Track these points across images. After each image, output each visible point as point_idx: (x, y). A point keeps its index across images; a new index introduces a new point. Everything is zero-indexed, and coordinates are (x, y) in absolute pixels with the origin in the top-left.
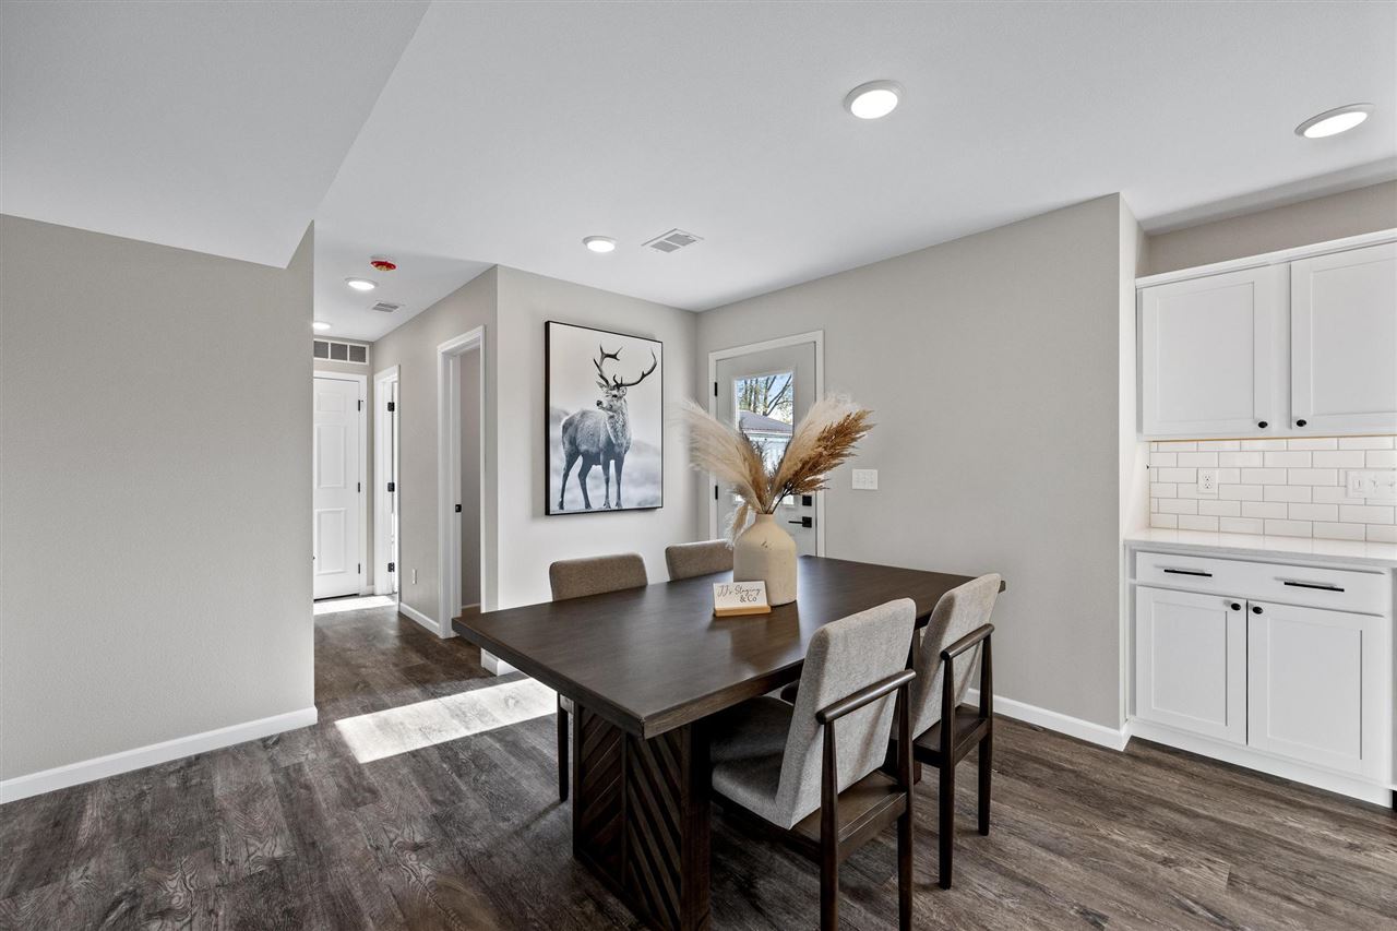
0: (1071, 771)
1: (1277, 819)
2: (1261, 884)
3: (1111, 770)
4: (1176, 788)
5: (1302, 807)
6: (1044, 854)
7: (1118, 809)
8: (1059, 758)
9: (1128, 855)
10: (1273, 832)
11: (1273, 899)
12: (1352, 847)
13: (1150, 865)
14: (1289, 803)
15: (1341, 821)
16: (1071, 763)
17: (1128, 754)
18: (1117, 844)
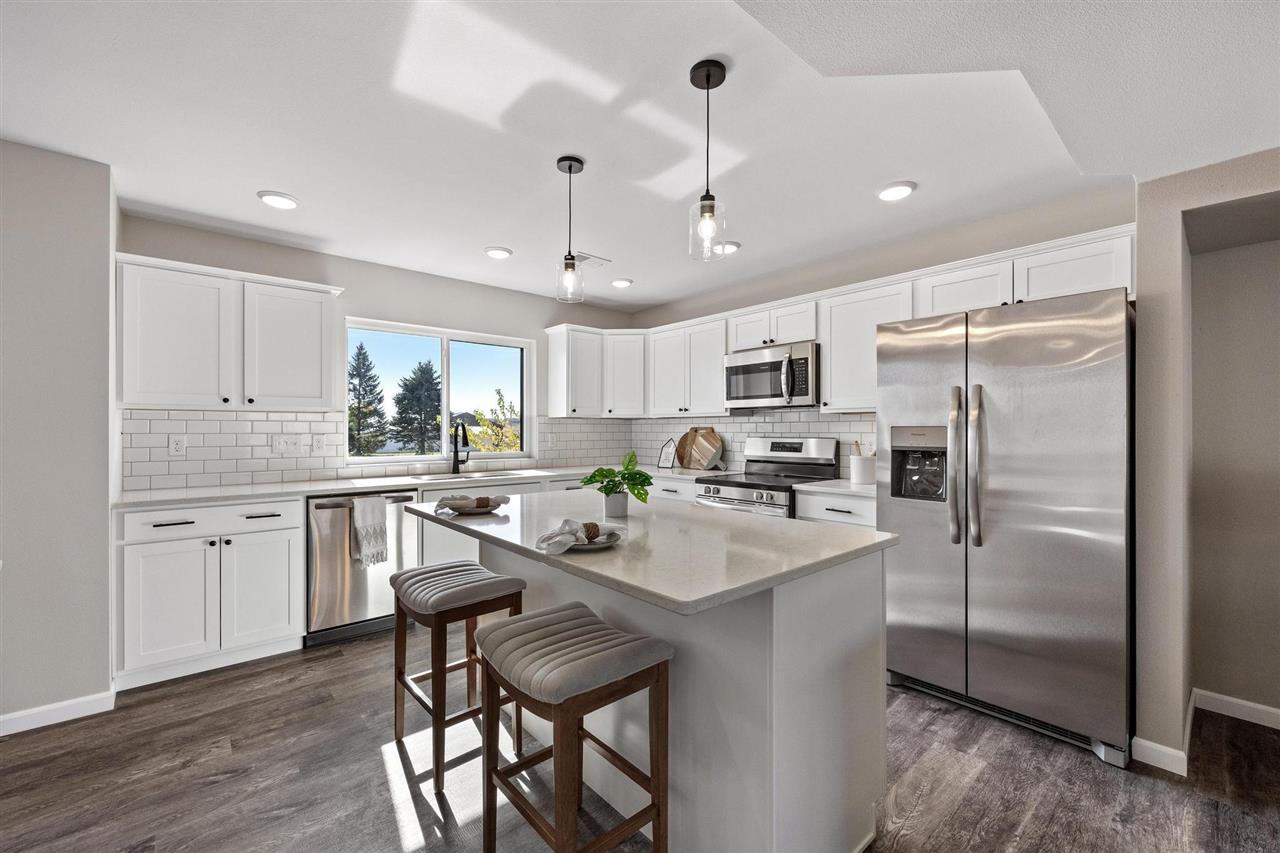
0: (63, 755)
1: (247, 690)
2: (251, 734)
3: (107, 730)
4: (172, 710)
5: (260, 673)
6: (68, 840)
7: (128, 756)
8: (46, 751)
9: (153, 782)
10: (248, 699)
11: (260, 738)
12: (291, 680)
13: (172, 777)
14: (252, 675)
15: (281, 670)
16: (61, 748)
17: (118, 709)
18: (140, 781)
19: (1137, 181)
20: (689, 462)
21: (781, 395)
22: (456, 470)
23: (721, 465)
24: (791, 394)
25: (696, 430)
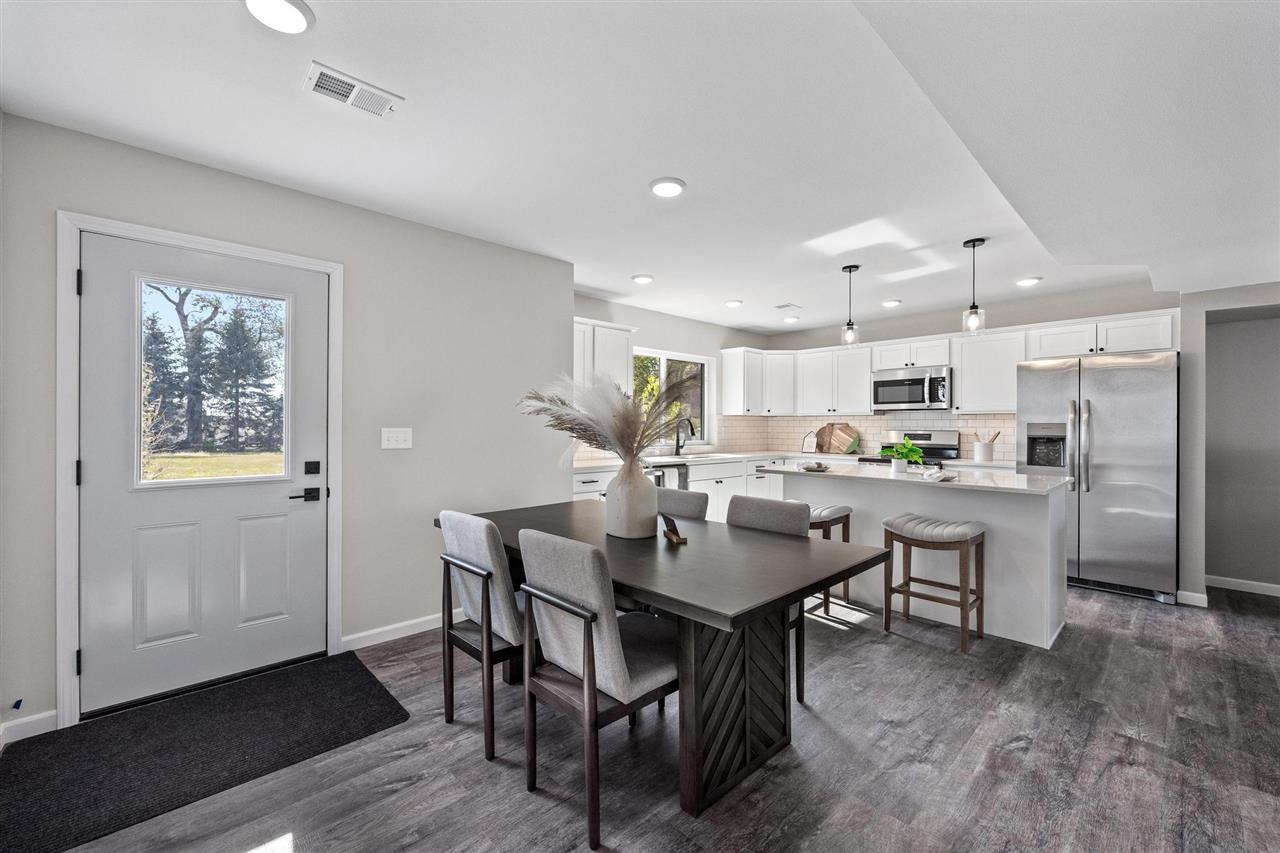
19: (1181, 293)
20: (829, 449)
21: (923, 401)
22: (677, 453)
23: (857, 449)
24: (931, 401)
25: (832, 425)
